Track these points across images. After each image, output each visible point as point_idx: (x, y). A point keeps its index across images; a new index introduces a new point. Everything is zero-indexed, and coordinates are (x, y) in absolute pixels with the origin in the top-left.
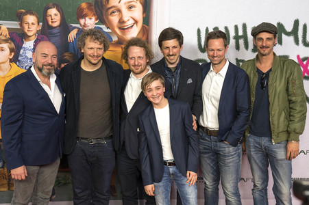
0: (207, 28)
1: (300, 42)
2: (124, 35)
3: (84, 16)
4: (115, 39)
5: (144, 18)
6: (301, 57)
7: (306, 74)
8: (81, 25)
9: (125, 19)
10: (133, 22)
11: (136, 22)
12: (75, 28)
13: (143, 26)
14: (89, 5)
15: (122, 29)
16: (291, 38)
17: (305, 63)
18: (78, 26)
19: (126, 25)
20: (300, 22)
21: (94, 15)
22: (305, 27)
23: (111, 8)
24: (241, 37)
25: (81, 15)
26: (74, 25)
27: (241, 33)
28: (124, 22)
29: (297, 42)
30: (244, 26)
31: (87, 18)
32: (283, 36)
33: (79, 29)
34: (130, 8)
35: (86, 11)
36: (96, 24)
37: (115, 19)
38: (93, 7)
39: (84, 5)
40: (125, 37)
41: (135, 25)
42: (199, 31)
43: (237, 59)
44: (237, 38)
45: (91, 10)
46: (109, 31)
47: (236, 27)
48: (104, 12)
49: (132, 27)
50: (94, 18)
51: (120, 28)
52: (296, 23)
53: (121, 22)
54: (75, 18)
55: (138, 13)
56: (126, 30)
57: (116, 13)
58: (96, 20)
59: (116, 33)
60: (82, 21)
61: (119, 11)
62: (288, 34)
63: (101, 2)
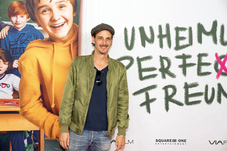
0: (133, 27)
1: (218, 41)
2: (55, 32)
3: (16, 14)
4: (46, 36)
5: (74, 17)
6: (219, 55)
7: (223, 71)
8: (12, 22)
9: (56, 18)
10: (63, 20)
11: (67, 21)
12: (6, 25)
13: (73, 25)
14: (21, 3)
15: (53, 27)
16: (210, 38)
17: (222, 60)
18: (10, 23)
19: (56, 23)
20: (218, 23)
21: (26, 13)
22: (223, 27)
23: (42, 7)
24: (164, 36)
25: (12, 13)
26: (5, 23)
27: (164, 32)
28: (55, 21)
29: (215, 41)
30: (168, 26)
31: (18, 16)
32: (203, 35)
33: (11, 26)
34: (61, 7)
35: (17, 9)
36: (28, 22)
37: (46, 18)
38: (25, 6)
39: (15, 4)
40: (56, 35)
41: (66, 23)
42: (126, 30)
43: (160, 56)
44: (161, 37)
45: (23, 8)
46: (40, 28)
47: (160, 27)
48: (35, 11)
49: (63, 25)
50: (25, 16)
51: (51, 26)
52: (215, 23)
53: (52, 20)
54: (6, 15)
55: (68, 12)
56: (57, 29)
57: (48, 12)
58: (28, 18)
59: (47, 31)
60: (14, 19)
61: (50, 10)
62: (207, 34)
63: (33, 1)
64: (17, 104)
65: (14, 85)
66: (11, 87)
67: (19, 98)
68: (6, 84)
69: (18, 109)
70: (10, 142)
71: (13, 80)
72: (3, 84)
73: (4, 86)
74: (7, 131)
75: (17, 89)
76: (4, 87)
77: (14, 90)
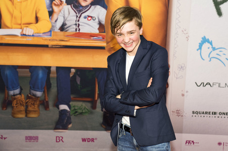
64: (103, 38)
65: (100, 18)
66: (97, 20)
67: (104, 32)
68: (92, 17)
69: (104, 44)
70: (96, 80)
71: (99, 13)
72: (89, 16)
73: (89, 18)
74: (93, 68)
75: (103, 22)
76: (90, 20)
77: (100, 24)
